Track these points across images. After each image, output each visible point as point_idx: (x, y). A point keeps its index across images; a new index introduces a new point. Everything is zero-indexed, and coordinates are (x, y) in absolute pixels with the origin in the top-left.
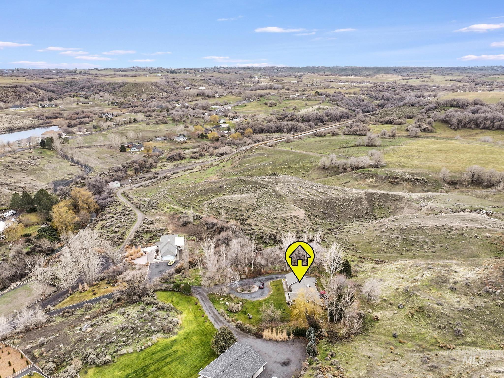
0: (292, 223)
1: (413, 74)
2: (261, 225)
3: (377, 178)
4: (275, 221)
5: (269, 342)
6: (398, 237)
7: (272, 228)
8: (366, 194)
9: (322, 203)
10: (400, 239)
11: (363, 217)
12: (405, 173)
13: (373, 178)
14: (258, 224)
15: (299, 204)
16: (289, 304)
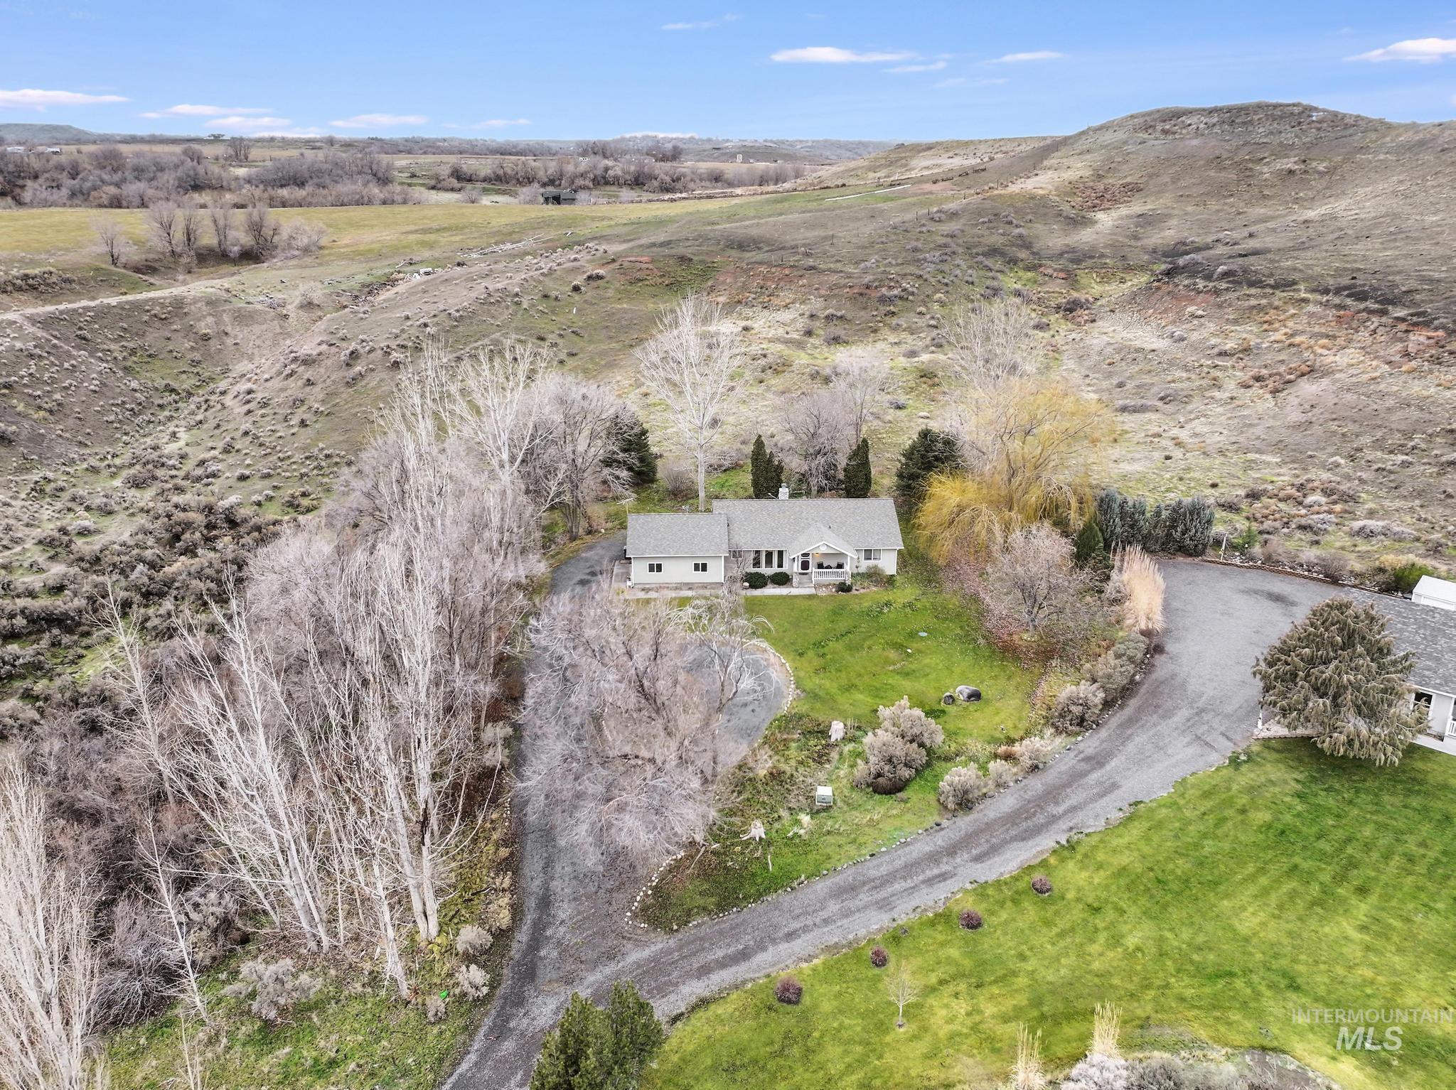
11: (145, 405)
16: (844, 588)
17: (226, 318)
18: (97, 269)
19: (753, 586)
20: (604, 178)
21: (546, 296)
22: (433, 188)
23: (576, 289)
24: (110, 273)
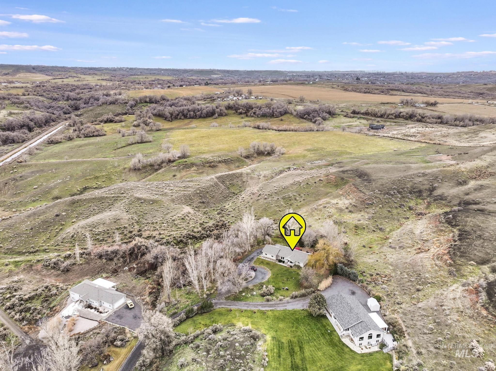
0: (190, 219)
1: (58, 73)
2: (166, 232)
3: (196, 165)
4: (176, 222)
5: (327, 290)
6: (278, 199)
7: (179, 229)
8: (216, 177)
9: (195, 194)
10: (280, 199)
11: (227, 196)
12: (212, 157)
13: (193, 167)
14: (161, 233)
15: (178, 202)
16: (291, 267)
17: (249, 178)
18: (238, 158)
19: (279, 262)
20: (399, 115)
21: (307, 184)
22: (345, 116)
23: (315, 182)
24: (240, 159)
